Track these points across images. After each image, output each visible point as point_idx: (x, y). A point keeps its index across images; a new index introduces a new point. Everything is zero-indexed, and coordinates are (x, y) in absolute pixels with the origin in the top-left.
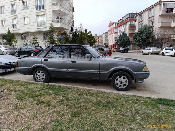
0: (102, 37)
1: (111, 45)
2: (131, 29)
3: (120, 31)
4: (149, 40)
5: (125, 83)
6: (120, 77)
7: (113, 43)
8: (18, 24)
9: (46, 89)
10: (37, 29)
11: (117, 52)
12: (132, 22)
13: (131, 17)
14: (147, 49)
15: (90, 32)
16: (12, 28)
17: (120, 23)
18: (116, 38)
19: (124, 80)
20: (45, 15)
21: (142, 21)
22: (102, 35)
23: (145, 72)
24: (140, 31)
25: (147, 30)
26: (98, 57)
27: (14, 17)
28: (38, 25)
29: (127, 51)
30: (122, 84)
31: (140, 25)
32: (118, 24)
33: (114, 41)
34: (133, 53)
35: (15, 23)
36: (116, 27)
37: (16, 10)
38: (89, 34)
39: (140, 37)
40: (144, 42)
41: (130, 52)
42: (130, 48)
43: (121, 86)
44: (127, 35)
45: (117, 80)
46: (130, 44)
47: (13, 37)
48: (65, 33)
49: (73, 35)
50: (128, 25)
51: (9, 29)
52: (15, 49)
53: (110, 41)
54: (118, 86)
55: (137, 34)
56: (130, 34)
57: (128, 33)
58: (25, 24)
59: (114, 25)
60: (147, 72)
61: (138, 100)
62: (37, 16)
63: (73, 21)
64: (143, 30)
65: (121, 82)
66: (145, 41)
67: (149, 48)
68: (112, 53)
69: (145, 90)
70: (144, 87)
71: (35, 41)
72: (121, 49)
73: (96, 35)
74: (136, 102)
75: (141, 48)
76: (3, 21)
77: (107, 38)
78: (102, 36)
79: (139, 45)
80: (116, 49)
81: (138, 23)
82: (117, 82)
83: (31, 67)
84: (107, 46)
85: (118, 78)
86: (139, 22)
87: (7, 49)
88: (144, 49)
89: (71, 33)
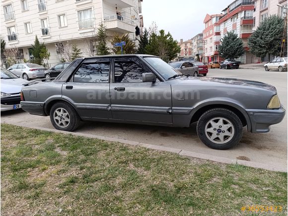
0: (191, 43)
1: (208, 57)
2: (244, 26)
3: (225, 30)
4: (280, 44)
5: (227, 133)
6: (216, 121)
7: (212, 53)
8: (50, 28)
9: (58, 146)
10: (80, 33)
11: (219, 68)
12: (247, 12)
13: (246, 3)
14: (275, 60)
15: (169, 35)
16: (42, 35)
17: (224, 16)
18: (217, 43)
19: (225, 127)
20: (91, 8)
21: (267, 9)
22: (192, 39)
23: (273, 109)
24: (263, 28)
25: (276, 25)
26: (169, 79)
27: (42, 17)
28: (80, 28)
29: (236, 66)
30: (221, 136)
31: (263, 16)
32: (221, 17)
33: (214, 49)
34: (248, 68)
35: (46, 27)
36: (217, 24)
37: (45, 4)
38: (168, 38)
39: (261, 38)
40: (269, 49)
41: (242, 68)
42: (242, 61)
43: (217, 139)
44: (238, 37)
45: (210, 126)
46: (243, 53)
47: (42, 50)
48: (126, 39)
49: (140, 42)
50: (239, 19)
51: (36, 37)
52: (46, 69)
53: (207, 49)
54: (211, 139)
55: (257, 34)
56: (243, 34)
57: (239, 33)
58: (61, 27)
59: (214, 20)
60: (278, 109)
61: (255, 181)
62: (78, 11)
63: (142, 18)
64: (268, 26)
65: (219, 131)
66: (271, 45)
67: (279, 59)
68: (209, 70)
69: (273, 148)
70: (270, 140)
71: (77, 54)
72: (226, 62)
73: (182, 40)
74: (251, 189)
75: (263, 60)
76: (28, 24)
77: (201, 45)
78: (193, 41)
79: (260, 54)
80: (217, 63)
81: (259, 14)
82: (210, 130)
83: (45, 102)
84: (202, 59)
85: (211, 122)
86: (261, 12)
87: (32, 70)
88: (270, 61)
89: (136, 39)
